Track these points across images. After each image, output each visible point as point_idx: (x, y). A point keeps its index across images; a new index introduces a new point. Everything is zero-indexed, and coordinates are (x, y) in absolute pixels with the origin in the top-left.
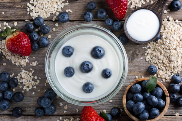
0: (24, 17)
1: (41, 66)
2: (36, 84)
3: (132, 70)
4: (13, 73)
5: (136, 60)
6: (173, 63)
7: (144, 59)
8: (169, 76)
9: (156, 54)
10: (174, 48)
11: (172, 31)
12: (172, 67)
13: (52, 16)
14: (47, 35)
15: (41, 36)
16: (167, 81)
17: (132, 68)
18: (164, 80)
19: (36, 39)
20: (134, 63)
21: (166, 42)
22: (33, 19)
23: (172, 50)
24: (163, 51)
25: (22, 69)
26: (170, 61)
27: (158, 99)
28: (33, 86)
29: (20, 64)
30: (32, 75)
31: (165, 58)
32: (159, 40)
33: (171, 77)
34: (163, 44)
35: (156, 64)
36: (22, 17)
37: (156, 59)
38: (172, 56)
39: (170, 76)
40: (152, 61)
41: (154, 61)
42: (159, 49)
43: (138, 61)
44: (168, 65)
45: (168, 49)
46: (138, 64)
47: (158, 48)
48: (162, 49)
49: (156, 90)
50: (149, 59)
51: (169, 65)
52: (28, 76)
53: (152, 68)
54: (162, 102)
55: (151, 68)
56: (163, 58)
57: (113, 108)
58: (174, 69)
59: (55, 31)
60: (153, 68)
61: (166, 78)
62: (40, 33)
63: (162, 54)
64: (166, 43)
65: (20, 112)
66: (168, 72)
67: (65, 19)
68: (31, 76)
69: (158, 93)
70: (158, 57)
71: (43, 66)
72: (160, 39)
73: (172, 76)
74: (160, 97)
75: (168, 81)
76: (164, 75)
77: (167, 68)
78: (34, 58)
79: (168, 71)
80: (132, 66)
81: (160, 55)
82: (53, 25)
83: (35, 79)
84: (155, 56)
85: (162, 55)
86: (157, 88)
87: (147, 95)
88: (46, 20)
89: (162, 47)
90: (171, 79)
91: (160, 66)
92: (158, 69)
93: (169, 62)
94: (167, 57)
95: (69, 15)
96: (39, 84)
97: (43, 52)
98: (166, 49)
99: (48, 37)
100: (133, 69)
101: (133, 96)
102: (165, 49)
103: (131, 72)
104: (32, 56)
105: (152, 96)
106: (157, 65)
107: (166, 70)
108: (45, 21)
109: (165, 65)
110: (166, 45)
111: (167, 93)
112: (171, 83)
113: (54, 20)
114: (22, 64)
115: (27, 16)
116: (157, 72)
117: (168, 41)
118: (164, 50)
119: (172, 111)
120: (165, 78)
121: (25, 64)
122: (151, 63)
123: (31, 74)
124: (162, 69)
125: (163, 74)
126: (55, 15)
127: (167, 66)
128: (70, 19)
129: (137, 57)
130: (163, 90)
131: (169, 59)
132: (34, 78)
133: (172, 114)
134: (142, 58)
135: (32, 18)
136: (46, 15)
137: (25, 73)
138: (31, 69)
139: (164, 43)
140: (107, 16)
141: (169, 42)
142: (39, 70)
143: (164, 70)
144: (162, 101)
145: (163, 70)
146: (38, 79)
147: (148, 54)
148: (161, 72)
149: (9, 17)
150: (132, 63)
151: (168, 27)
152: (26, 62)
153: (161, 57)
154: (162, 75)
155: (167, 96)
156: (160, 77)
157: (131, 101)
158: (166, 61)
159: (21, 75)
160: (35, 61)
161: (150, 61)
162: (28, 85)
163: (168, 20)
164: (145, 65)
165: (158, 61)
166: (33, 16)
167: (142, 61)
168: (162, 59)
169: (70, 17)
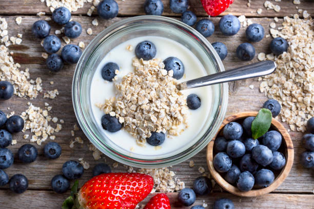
0: (34, 8)
1: (64, 98)
2: (55, 132)
3: (233, 109)
4: (12, 111)
5: (242, 90)
6: (310, 95)
7: (256, 88)
8: (301, 121)
9: (279, 79)
10: (312, 67)
11: (308, 36)
12: (309, 102)
13: (86, 6)
14: (77, 42)
15: (66, 43)
16: (298, 128)
17: (233, 105)
18: (293, 127)
19: (56, 49)
20: (237, 96)
21: (298, 56)
22: (51, 12)
23: (308, 72)
24: (291, 73)
25: (29, 103)
26: (305, 91)
27: (273, 152)
28: (49, 136)
29: (26, 94)
30: (48, 116)
31: (295, 86)
32: (285, 53)
33: (306, 122)
34: (292, 60)
35: (279, 96)
36: (32, 7)
37: (278, 87)
38: (308, 82)
39: (304, 120)
40: (270, 92)
41: (275, 91)
42: (284, 69)
43: (244, 91)
44: (300, 99)
45: (301, 69)
46: (245, 97)
47: (281, 68)
48: (289, 70)
49: (270, 135)
50: (265, 87)
51: (303, 100)
52: (40, 117)
53: (271, 105)
54: (280, 158)
55: (268, 104)
56: (292, 87)
57: (197, 179)
58: (311, 107)
59: (91, 34)
60: (273, 104)
61: (297, 124)
62: (64, 38)
63: (290, 78)
64: (298, 58)
65: (23, 183)
66: (300, 113)
67: (110, 11)
68: (45, 118)
69: (272, 142)
70: (283, 84)
71: (68, 98)
72: (286, 50)
73: (308, 120)
74: (276, 148)
75: (301, 129)
76: (293, 118)
77: (298, 105)
78: (52, 83)
79: (301, 110)
80: (233, 102)
81: (287, 80)
82: (87, 24)
83: (53, 122)
84: (276, 83)
85: (291, 80)
86: (271, 131)
87: (252, 144)
88: (75, 13)
89: (289, 66)
90: (305, 126)
91: (286, 101)
92: (281, 106)
93: (303, 94)
94: (299, 85)
95: (119, 6)
96: (60, 131)
97: (69, 73)
98: (298, 69)
99: (78, 45)
100: (236, 107)
101: (226, 146)
102: (295, 70)
103: (232, 111)
104: (49, 79)
105: (262, 146)
106: (281, 98)
107: (297, 108)
108: (73, 16)
109: (294, 100)
110: (298, 61)
111: (290, 143)
112: (306, 132)
113: (89, 14)
114: (30, 94)
115: (41, 7)
116: (279, 112)
117: (301, 54)
118: (293, 71)
119: (307, 185)
120: (295, 124)
121: (35, 95)
122: (269, 96)
123: (45, 113)
124: (290, 107)
125: (291, 116)
126: (92, 4)
127: (298, 102)
128: (119, 12)
129: (243, 84)
130: (282, 137)
131: (303, 88)
132: (51, 120)
133: (307, 191)
134: (252, 86)
135: (50, 10)
136: (76, 5)
137: (35, 111)
138: (47, 104)
139: (294, 58)
140: (189, 7)
141: (302, 57)
142: (62, 105)
143: (294, 108)
144: (281, 156)
145: (291, 110)
146: (58, 122)
147: (264, 79)
148: (287, 113)
149: (6, 7)
150: (234, 95)
151: (301, 29)
152: (36, 90)
153: (288, 84)
154: (290, 118)
155: (290, 148)
156: (286, 121)
157: (222, 154)
158: (297, 92)
159: (27, 114)
160: (53, 90)
161: (268, 92)
162: (40, 132)
163: (302, 18)
164: (257, 99)
165: (283, 92)
166: (51, 6)
167: (253, 92)
168: (290, 88)
169: (119, 9)
